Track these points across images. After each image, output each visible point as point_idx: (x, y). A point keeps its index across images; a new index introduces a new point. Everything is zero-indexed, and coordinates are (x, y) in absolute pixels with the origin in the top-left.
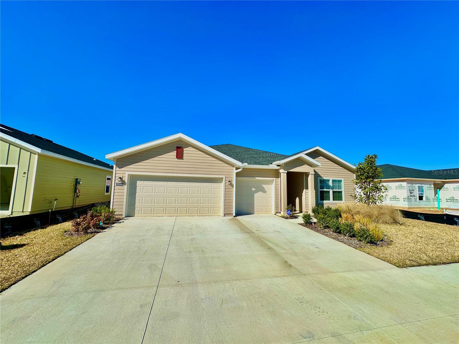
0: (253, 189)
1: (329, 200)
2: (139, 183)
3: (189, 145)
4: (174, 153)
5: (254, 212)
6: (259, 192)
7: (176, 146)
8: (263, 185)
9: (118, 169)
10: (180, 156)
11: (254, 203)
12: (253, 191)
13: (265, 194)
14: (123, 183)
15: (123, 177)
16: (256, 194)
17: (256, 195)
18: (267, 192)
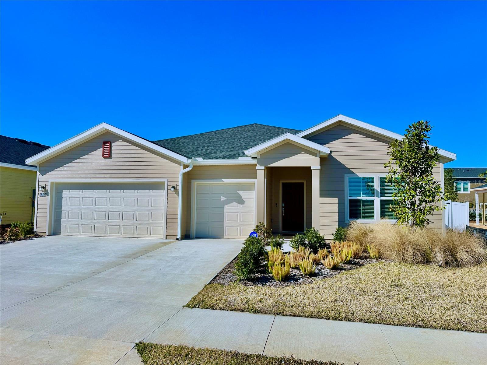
0: (223, 199)
1: (372, 216)
3: (119, 138)
4: (100, 151)
5: (223, 235)
6: (232, 202)
7: (102, 141)
8: (239, 192)
9: (41, 175)
10: (108, 155)
11: (223, 221)
12: (222, 201)
13: (242, 205)
14: (46, 193)
15: (46, 186)
16: (227, 206)
17: (227, 208)
18: (246, 203)
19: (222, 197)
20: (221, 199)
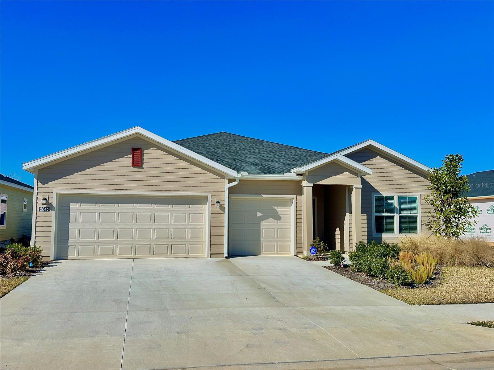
0: (259, 214)
1: (393, 231)
2: (73, 207)
3: (151, 144)
4: (128, 159)
5: (260, 252)
6: (269, 218)
7: (131, 148)
8: (275, 208)
9: (40, 184)
10: (138, 162)
11: (260, 238)
12: (259, 217)
13: (278, 222)
14: (49, 207)
15: (48, 198)
16: (263, 222)
17: (263, 223)
18: (282, 219)
19: (258, 213)
20: (257, 215)
